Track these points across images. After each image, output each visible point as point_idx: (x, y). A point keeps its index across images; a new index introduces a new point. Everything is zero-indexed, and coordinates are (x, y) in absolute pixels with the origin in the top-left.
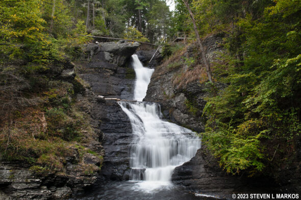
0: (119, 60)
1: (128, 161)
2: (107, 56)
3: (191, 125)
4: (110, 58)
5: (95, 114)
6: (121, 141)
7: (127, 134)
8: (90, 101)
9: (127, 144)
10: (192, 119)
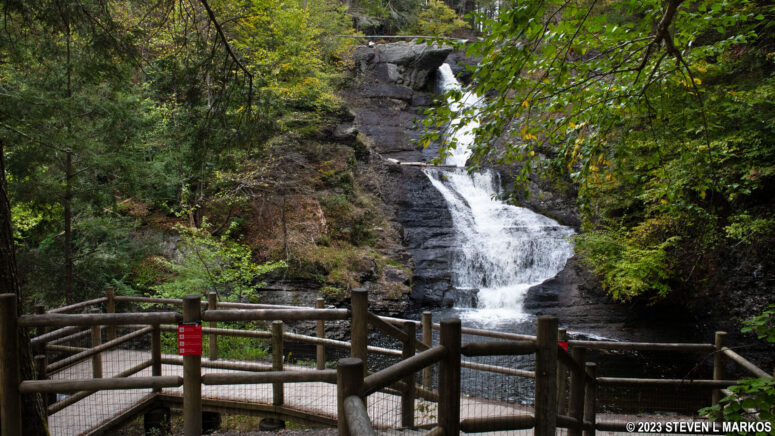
0: (416, 77)
1: (450, 277)
2: (393, 71)
3: (558, 212)
4: (397, 75)
5: (387, 195)
6: (434, 242)
7: (445, 230)
8: (377, 170)
9: (445, 247)
10: (559, 200)
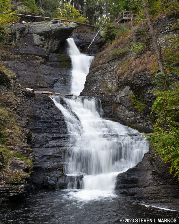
0: (52, 44)
1: (62, 167)
2: (37, 39)
3: (138, 125)
4: (40, 41)
5: (22, 111)
6: (54, 143)
7: (62, 135)
8: (16, 94)
9: (61, 147)
10: (139, 117)
